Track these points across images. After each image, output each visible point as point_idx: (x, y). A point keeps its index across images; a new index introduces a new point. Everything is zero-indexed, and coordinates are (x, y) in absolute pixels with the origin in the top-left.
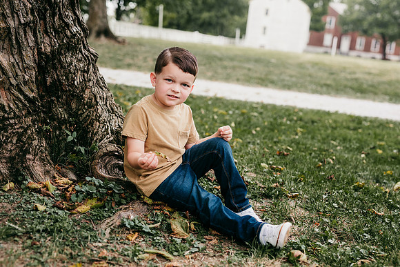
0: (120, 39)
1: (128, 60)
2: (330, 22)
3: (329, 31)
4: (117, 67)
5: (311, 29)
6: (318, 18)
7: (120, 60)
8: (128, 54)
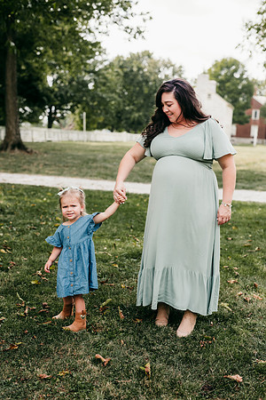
0: (29, 150)
1: (26, 167)
2: (255, 115)
3: (255, 123)
4: (16, 172)
5: (234, 122)
6: (241, 111)
7: (20, 167)
8: (28, 162)
